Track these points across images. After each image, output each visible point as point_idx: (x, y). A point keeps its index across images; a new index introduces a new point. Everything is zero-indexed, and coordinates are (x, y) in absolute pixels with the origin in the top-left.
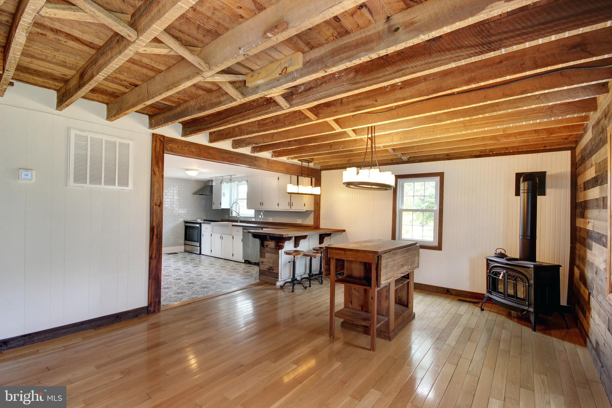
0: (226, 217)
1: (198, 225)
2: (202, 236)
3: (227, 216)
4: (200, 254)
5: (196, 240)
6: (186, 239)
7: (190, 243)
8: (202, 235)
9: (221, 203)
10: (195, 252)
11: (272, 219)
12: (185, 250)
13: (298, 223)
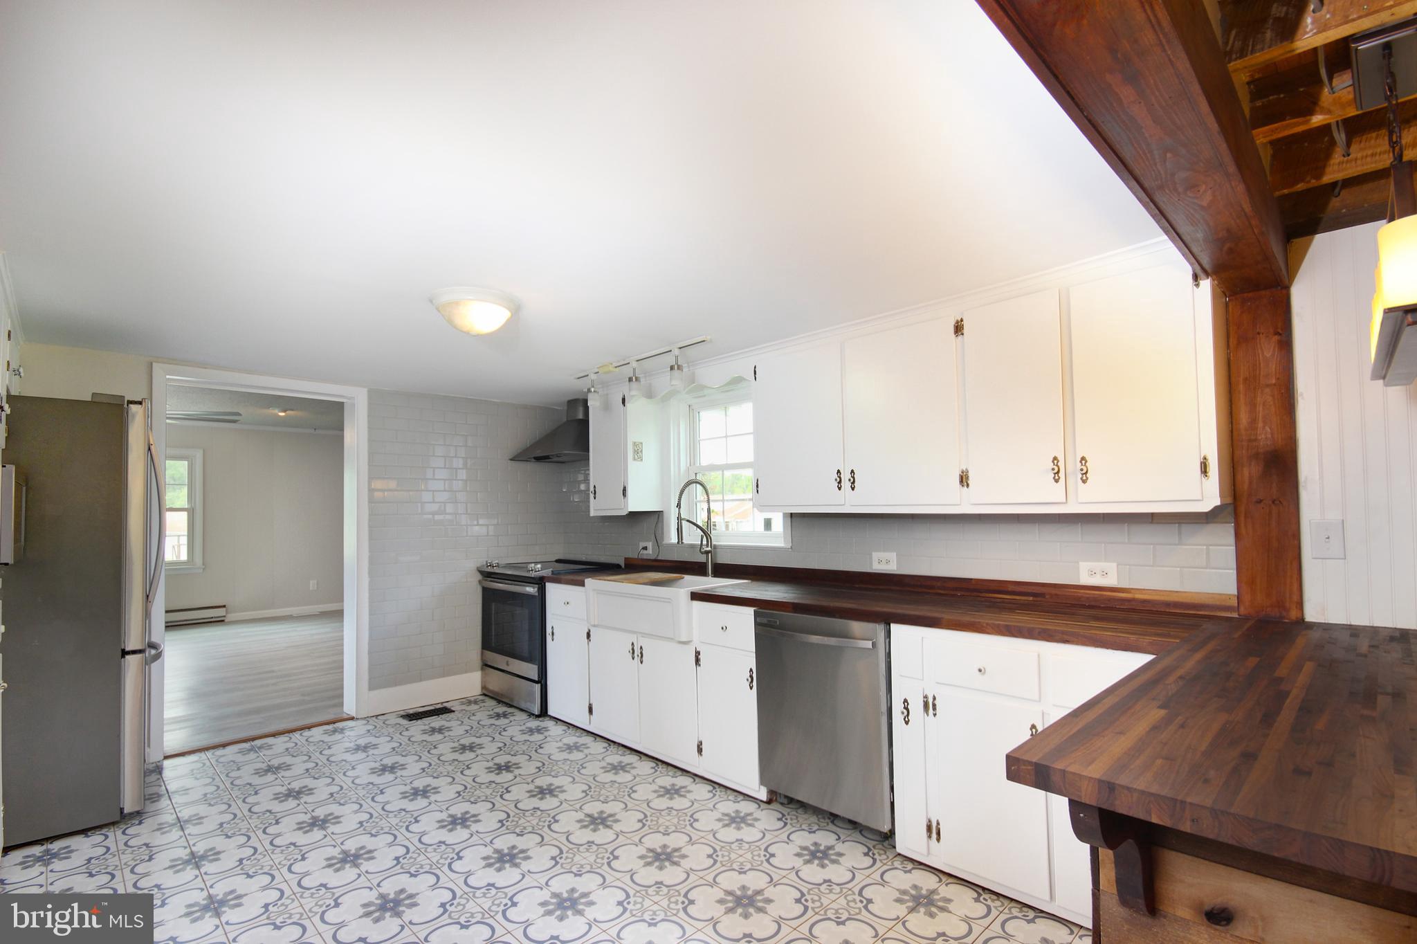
0: (645, 548)
1: (531, 590)
2: (549, 638)
3: (650, 545)
4: (544, 713)
5: (526, 654)
6: (488, 643)
7: (500, 660)
8: (549, 631)
9: (624, 490)
10: (523, 706)
11: (892, 556)
12: (484, 688)
13: (1085, 579)
